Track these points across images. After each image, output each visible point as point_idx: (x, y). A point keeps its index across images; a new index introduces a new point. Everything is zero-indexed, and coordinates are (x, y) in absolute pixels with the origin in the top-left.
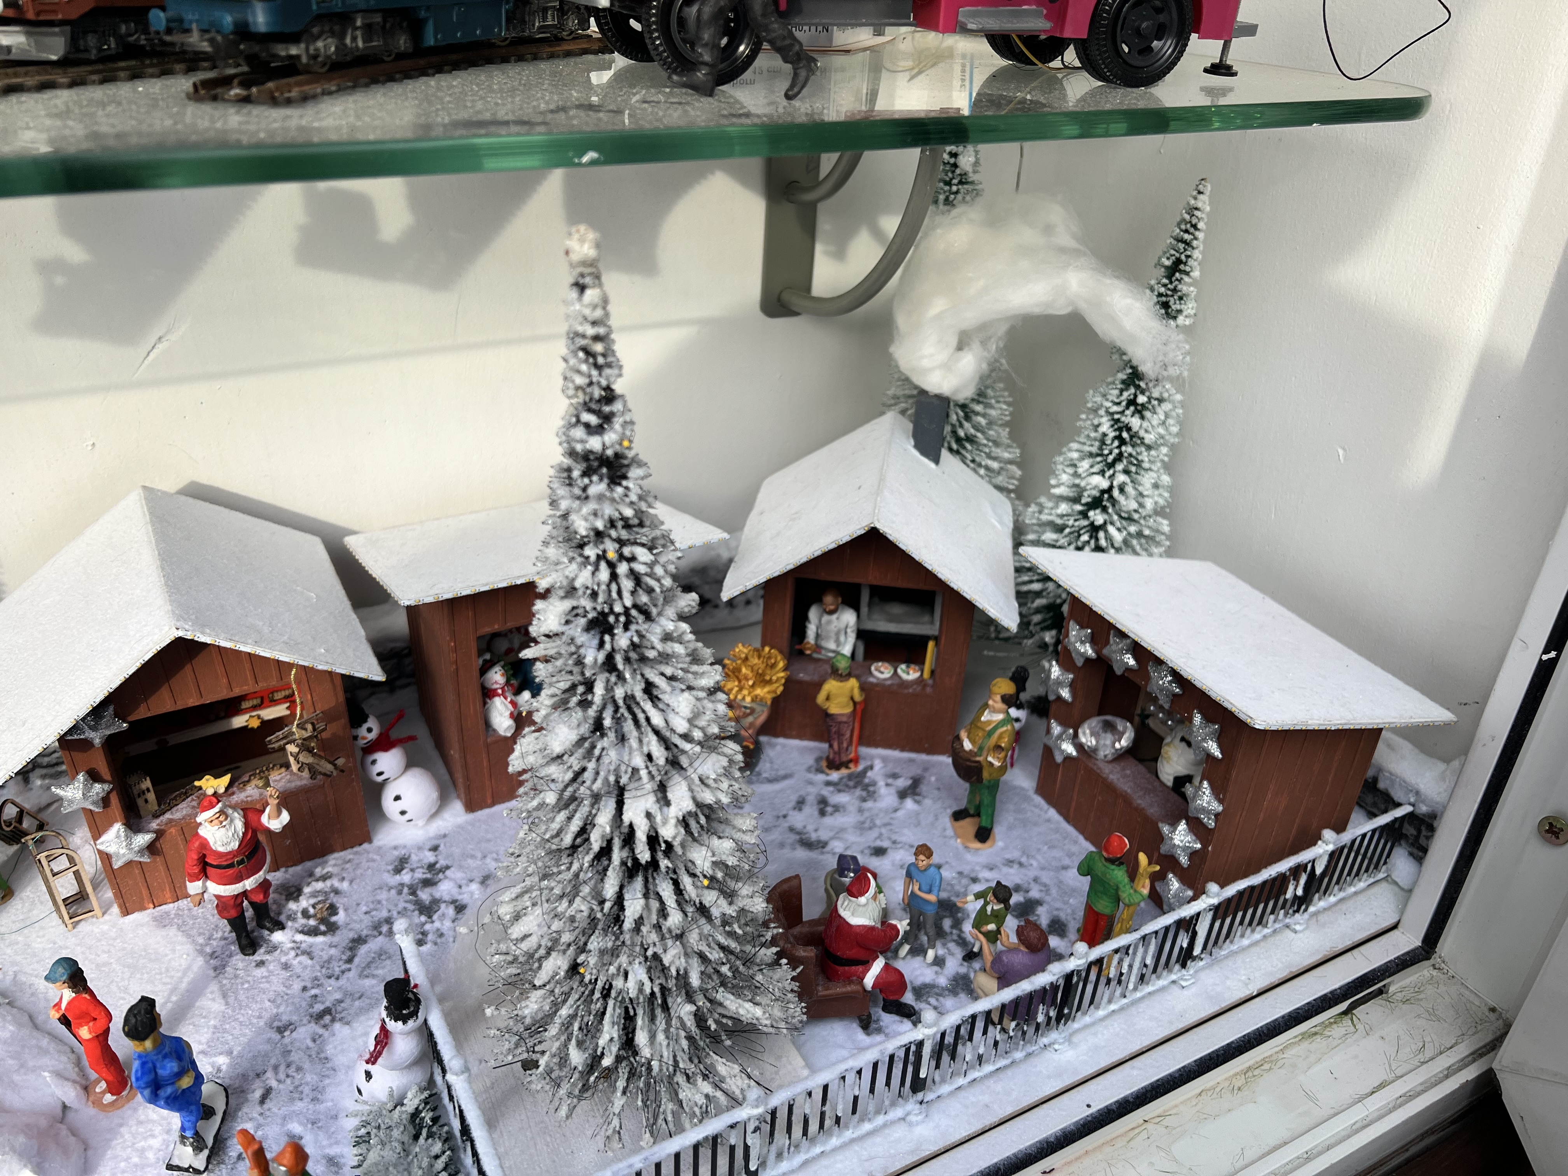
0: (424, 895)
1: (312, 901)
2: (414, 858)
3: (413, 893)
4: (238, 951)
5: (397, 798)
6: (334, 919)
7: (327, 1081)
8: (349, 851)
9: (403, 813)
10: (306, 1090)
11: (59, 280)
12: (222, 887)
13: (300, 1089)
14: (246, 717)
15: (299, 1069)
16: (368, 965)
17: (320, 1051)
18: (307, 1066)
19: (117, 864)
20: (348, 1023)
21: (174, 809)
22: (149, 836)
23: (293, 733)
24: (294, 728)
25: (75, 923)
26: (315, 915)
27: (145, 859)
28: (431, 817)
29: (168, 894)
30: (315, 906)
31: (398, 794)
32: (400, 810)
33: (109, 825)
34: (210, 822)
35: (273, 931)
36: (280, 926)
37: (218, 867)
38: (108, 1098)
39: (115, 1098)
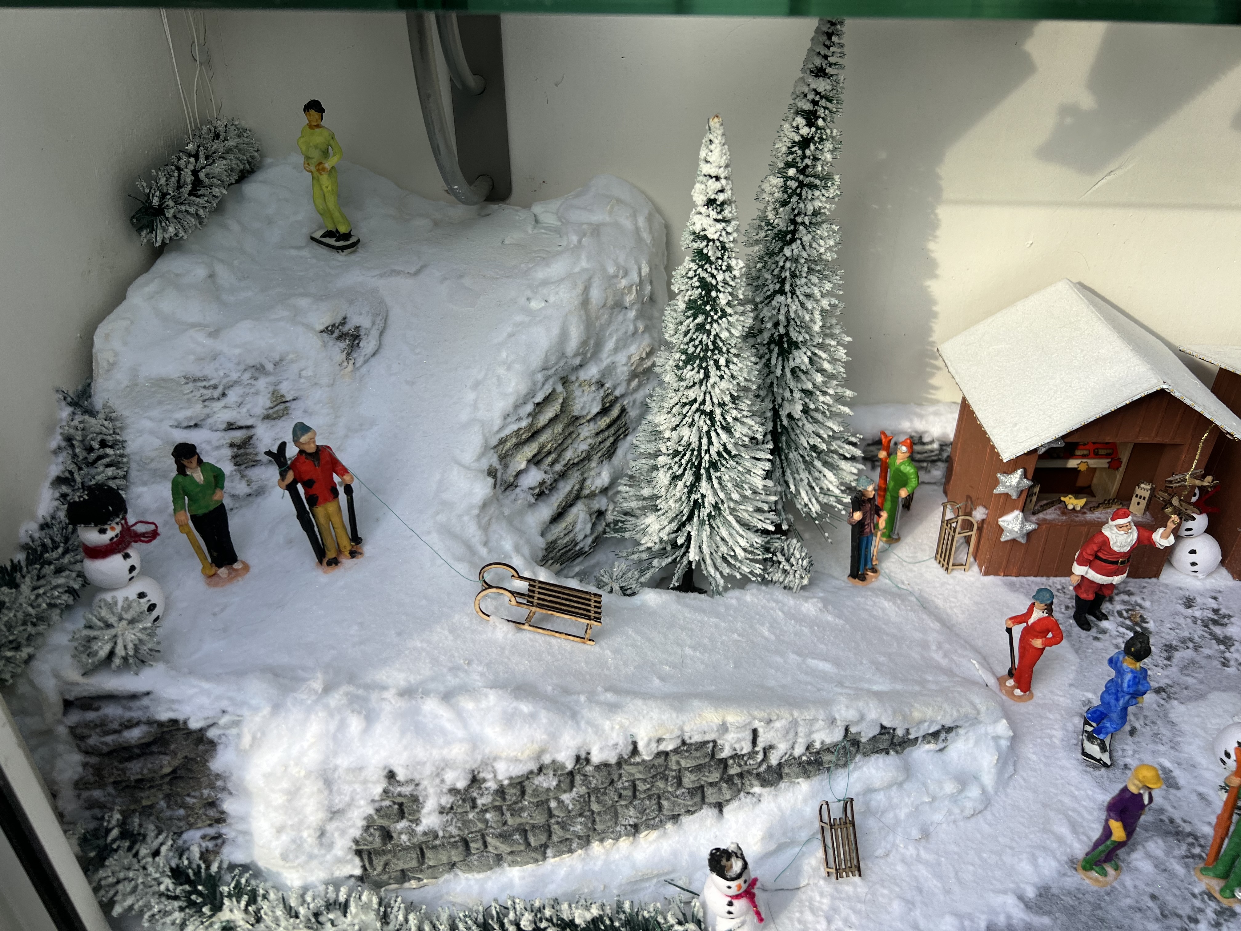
0: (1217, 630)
1: (1123, 607)
2: (1199, 600)
3: (1206, 626)
4: (1075, 624)
5: (1193, 552)
6: (1145, 625)
7: (1179, 739)
8: (1142, 580)
9: (1194, 564)
10: (1165, 739)
11: (1069, 121)
12: (1099, 576)
13: (1159, 737)
14: (1079, 461)
15: (1153, 723)
16: (1186, 667)
17: (1166, 716)
18: (1159, 722)
19: (1003, 538)
20: (1182, 703)
21: (1045, 512)
22: (1033, 526)
23: (1185, 480)
24: (1187, 477)
25: (952, 570)
26: (1129, 618)
27: (1023, 541)
28: (1210, 574)
29: (1015, 570)
30: (1127, 611)
31: (1194, 549)
32: (1192, 561)
33: (1013, 510)
34: (1120, 527)
35: (1100, 619)
36: (1105, 617)
37: (1105, 561)
38: (1018, 692)
39: (1022, 693)
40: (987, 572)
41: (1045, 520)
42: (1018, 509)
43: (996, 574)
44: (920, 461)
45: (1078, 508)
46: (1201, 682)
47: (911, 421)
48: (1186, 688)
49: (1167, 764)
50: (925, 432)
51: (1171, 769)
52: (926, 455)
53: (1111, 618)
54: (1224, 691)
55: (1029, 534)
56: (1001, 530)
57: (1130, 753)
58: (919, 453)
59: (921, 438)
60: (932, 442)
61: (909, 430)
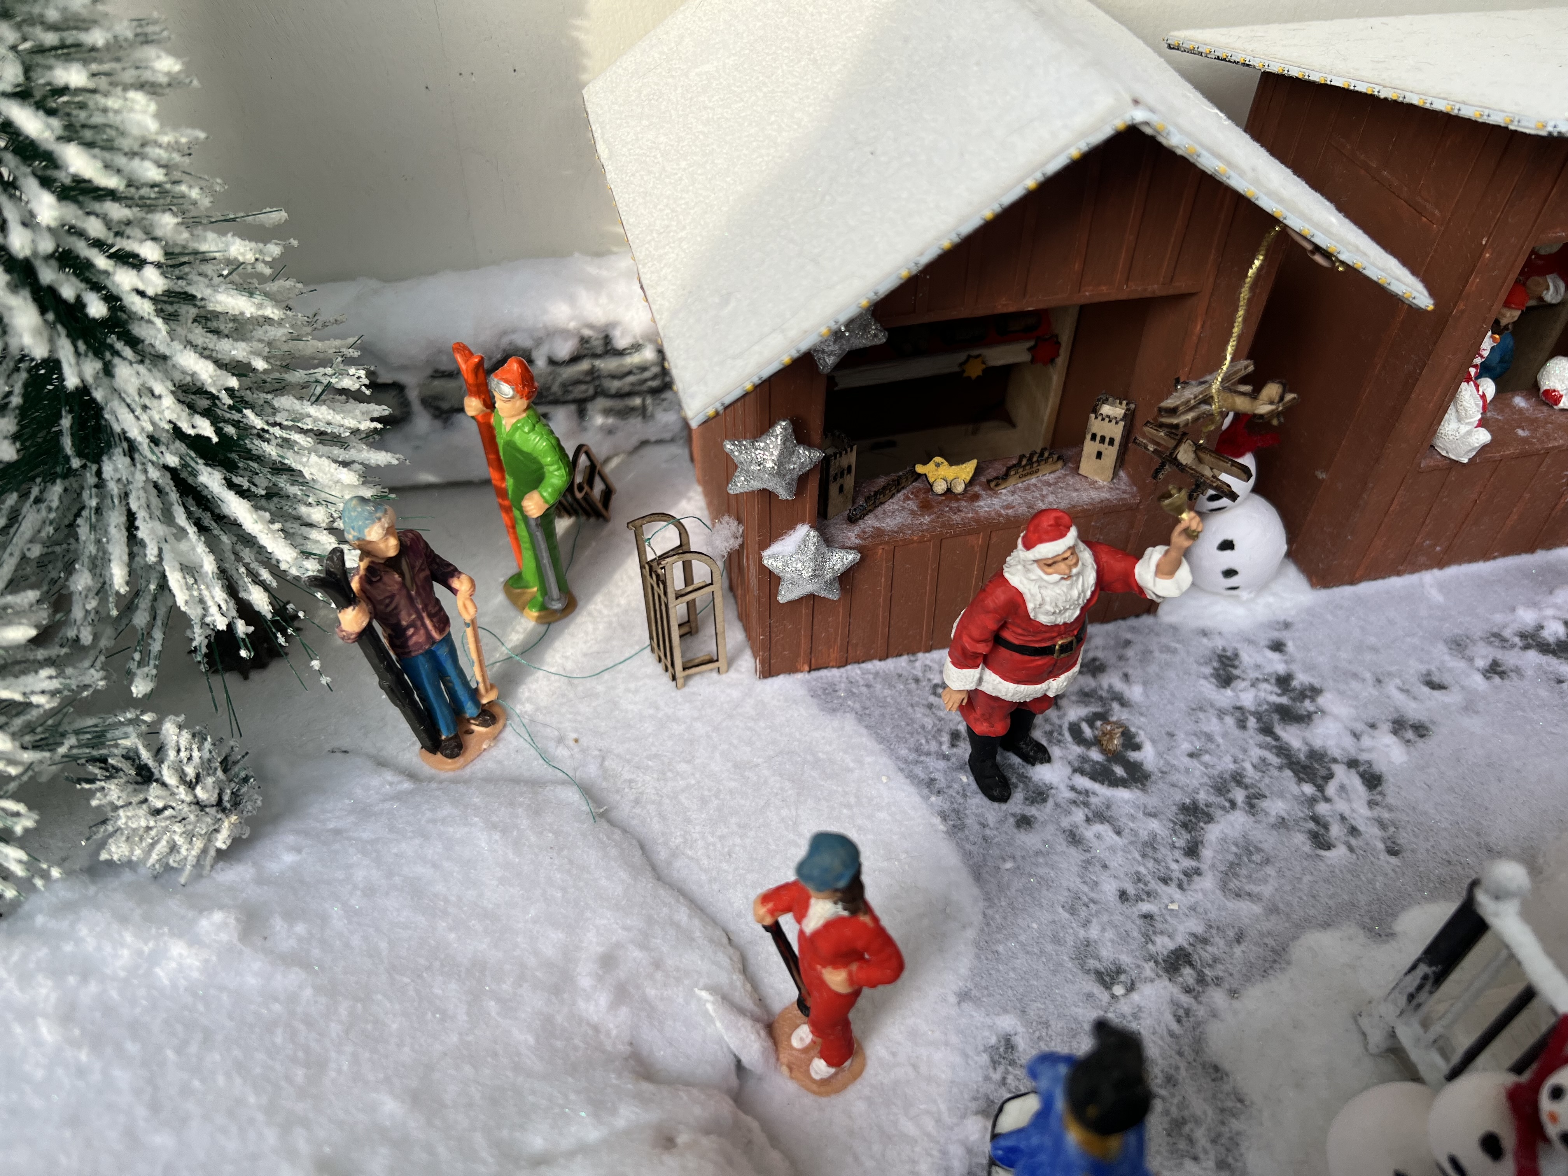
4: (974, 786)
5: (1227, 545)
8: (1121, 623)
9: (1230, 573)
12: (1012, 686)
14: (963, 357)
19: (785, 595)
21: (879, 511)
22: (851, 557)
23: (1207, 400)
24: (1216, 386)
25: (687, 678)
26: (1097, 742)
27: (833, 595)
28: (1262, 586)
29: (834, 654)
31: (1229, 537)
32: (1225, 567)
33: (790, 526)
34: (1048, 564)
35: (1031, 760)
36: (1041, 755)
37: (1022, 649)
38: (820, 1068)
39: (832, 1070)
40: (768, 671)
41: (879, 533)
42: (803, 522)
43: (791, 669)
44: (620, 395)
45: (959, 488)
47: (572, 300)
50: (613, 325)
52: (631, 379)
53: (1055, 752)
55: (846, 579)
56: (772, 580)
58: (613, 377)
59: (607, 339)
60: (636, 347)
61: (572, 325)
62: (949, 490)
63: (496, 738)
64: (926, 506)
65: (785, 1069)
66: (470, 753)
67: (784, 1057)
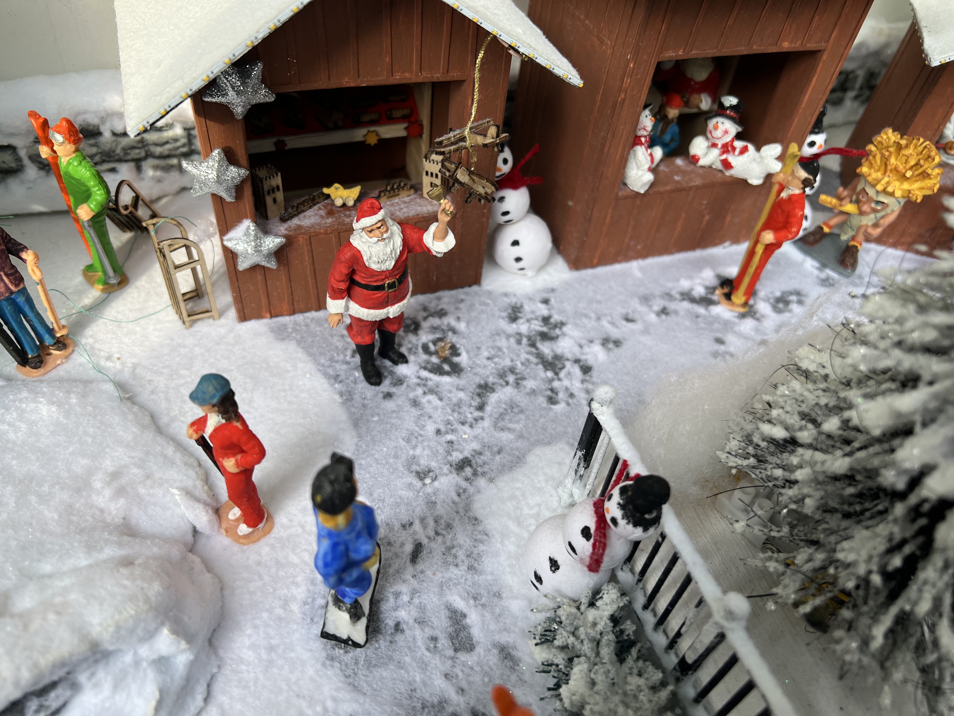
0: (546, 348)
1: (431, 337)
2: (527, 308)
3: (533, 345)
4: (362, 378)
5: (516, 243)
6: (456, 359)
7: (482, 547)
8: (460, 290)
9: (518, 260)
10: (461, 554)
12: (365, 311)
13: (454, 551)
14: (363, 131)
16: (502, 416)
18: (456, 524)
19: (242, 265)
20: (491, 480)
21: (302, 215)
22: (280, 241)
23: (463, 139)
24: (466, 132)
26: (436, 353)
28: (542, 268)
29: (284, 306)
30: (435, 343)
31: (517, 239)
32: (516, 256)
33: (238, 221)
34: (370, 231)
35: (396, 363)
36: (403, 359)
37: (366, 287)
38: (244, 529)
39: (250, 530)
40: (243, 317)
41: (300, 228)
42: (246, 217)
43: (259, 316)
45: (351, 203)
46: (521, 436)
48: (499, 452)
49: (460, 604)
51: (465, 611)
53: (411, 358)
54: (549, 443)
57: (405, 598)
62: (344, 205)
63: (67, 357)
64: (330, 213)
65: (223, 531)
66: (49, 366)
67: (224, 525)
